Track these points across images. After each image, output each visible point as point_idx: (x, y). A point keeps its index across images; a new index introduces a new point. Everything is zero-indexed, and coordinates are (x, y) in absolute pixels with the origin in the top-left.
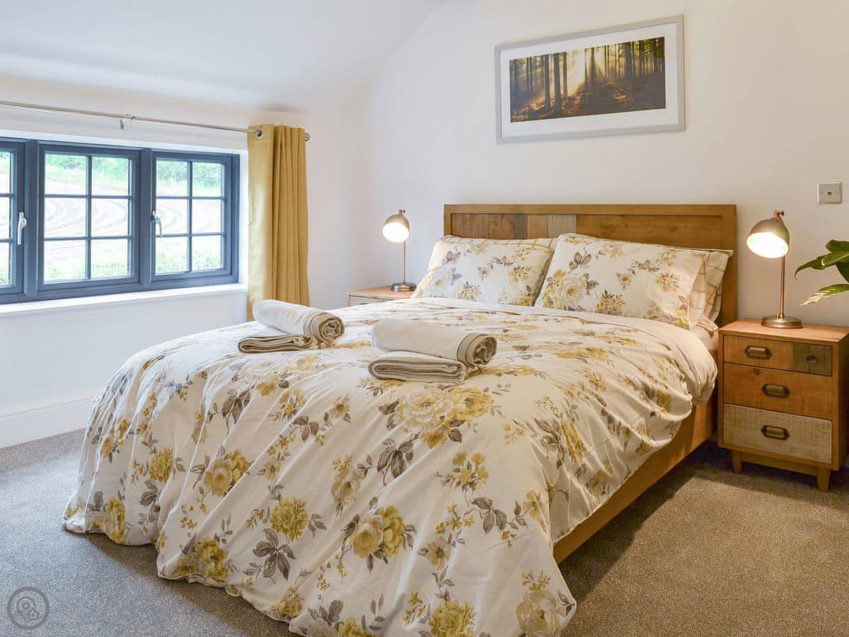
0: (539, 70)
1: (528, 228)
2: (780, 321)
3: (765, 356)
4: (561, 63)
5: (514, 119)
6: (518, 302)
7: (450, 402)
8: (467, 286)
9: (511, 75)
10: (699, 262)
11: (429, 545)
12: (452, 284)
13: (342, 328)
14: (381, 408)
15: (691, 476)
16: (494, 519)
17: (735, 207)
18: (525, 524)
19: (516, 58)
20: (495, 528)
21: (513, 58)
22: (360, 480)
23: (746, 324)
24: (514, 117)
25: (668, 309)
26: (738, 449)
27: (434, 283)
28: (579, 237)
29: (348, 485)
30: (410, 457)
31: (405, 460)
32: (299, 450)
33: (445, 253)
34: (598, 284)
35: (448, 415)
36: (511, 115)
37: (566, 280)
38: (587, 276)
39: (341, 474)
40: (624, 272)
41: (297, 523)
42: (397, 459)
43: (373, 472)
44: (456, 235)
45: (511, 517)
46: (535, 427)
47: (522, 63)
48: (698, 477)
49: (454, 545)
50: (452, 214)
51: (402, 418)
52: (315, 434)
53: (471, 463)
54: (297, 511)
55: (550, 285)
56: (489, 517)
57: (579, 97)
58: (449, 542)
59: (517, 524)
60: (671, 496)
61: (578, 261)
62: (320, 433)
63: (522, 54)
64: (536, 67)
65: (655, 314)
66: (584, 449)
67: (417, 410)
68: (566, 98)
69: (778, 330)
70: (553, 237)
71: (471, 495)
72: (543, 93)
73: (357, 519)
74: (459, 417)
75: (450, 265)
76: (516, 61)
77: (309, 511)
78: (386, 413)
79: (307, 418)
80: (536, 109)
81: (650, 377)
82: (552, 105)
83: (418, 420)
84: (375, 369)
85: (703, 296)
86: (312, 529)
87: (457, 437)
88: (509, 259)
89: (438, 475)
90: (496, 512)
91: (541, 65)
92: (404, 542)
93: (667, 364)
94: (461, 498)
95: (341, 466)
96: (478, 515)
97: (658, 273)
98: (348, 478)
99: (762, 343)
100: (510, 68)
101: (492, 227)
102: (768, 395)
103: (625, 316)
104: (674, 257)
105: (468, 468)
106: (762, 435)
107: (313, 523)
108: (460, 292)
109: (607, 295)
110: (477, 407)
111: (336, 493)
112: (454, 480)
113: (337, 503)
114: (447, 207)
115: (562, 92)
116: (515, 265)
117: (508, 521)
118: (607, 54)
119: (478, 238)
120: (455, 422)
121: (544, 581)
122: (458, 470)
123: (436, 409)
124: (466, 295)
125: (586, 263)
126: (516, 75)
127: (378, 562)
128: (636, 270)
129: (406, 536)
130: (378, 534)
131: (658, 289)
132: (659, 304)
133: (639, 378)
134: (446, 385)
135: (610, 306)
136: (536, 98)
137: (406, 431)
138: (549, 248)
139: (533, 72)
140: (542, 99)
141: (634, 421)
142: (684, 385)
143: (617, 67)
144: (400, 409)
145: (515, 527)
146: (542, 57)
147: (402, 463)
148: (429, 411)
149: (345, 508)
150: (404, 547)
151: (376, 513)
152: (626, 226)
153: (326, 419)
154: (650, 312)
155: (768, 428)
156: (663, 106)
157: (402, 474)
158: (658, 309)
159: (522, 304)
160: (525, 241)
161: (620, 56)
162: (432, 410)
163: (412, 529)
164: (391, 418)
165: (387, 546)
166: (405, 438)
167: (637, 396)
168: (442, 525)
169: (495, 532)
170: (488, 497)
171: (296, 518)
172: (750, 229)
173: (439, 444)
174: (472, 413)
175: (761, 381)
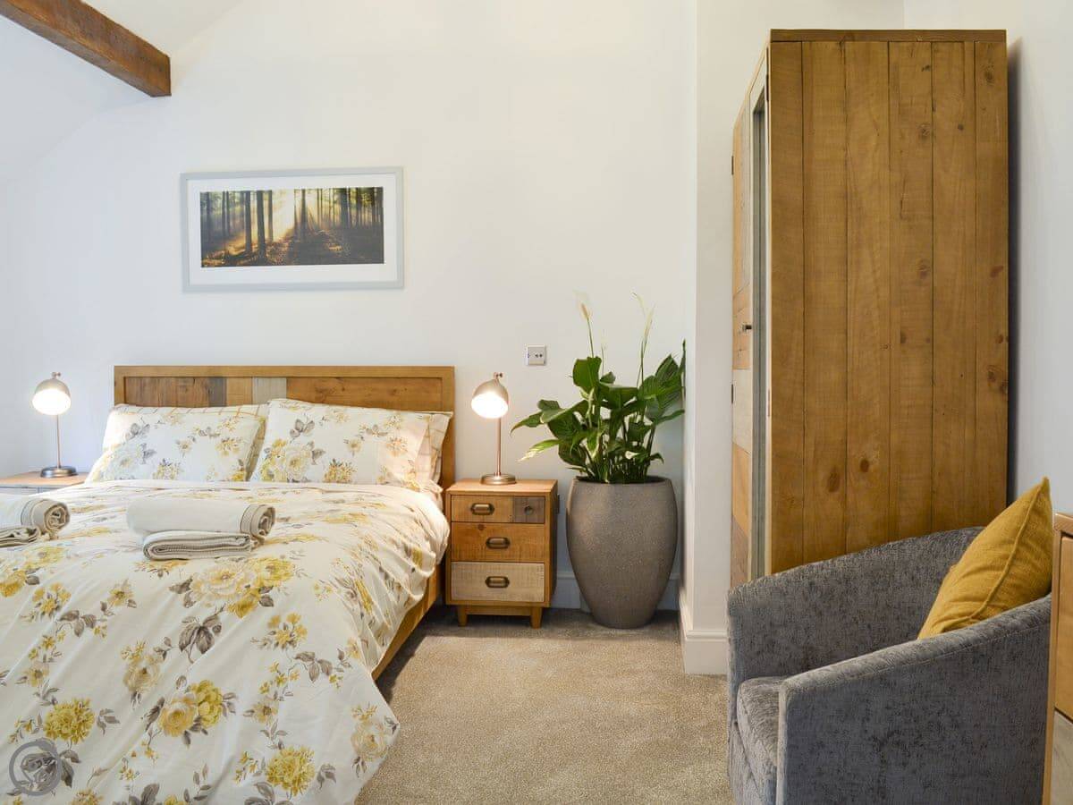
0: (238, 208)
1: (228, 392)
2: (498, 478)
3: (488, 511)
4: (266, 203)
5: (206, 263)
6: (231, 478)
7: (251, 570)
8: (164, 464)
9: (202, 210)
10: (425, 424)
11: (255, 706)
12: (144, 463)
13: (68, 516)
14: (172, 589)
15: (423, 636)
16: (318, 667)
17: (453, 368)
18: (350, 666)
19: (209, 191)
20: (322, 676)
21: (205, 191)
22: (159, 664)
23: (464, 484)
24: (205, 261)
25: (399, 474)
26: (463, 603)
27: (116, 463)
28: (292, 403)
29: (144, 671)
30: (218, 629)
31: (213, 634)
32: (72, 646)
33: (128, 426)
34: (324, 452)
35: (254, 584)
36: (202, 259)
37: (289, 449)
38: (312, 444)
39: (133, 663)
40: (351, 438)
41: (80, 724)
42: (203, 635)
43: (175, 653)
44: (132, 404)
45: (336, 662)
46: (336, 583)
47: (216, 197)
48: (430, 634)
49: (281, 699)
50: (125, 378)
51: (201, 595)
52: (92, 627)
53: (287, 623)
54: (80, 711)
55: (269, 457)
56: (314, 668)
57: (287, 244)
58: (275, 698)
59: (342, 667)
60: (412, 655)
61: (299, 429)
62: (98, 624)
63: (217, 187)
64: (235, 204)
65: (387, 479)
66: (373, 603)
67: (217, 584)
68: (271, 243)
69: (497, 486)
70: (259, 403)
71: (292, 652)
72: (244, 235)
73: (162, 702)
74: (266, 584)
75: (138, 440)
76: (208, 194)
77: (95, 709)
78: (180, 592)
79: (78, 612)
80: (234, 253)
81: (405, 537)
82: (254, 250)
83: (220, 593)
84: (152, 551)
85: (428, 459)
86: (102, 725)
87: (268, 603)
88: (214, 430)
89: (254, 641)
90: (320, 662)
91: (242, 201)
92: (225, 709)
93: (415, 525)
94: (283, 657)
95: (133, 655)
96: (303, 668)
97: (387, 438)
98: (143, 665)
99: (486, 500)
100: (201, 202)
101: (180, 393)
102: (490, 548)
103: (356, 483)
104: (401, 420)
105: (285, 629)
106: (485, 586)
107: (102, 719)
108: (155, 471)
109: (335, 464)
110: (281, 572)
111: (130, 683)
112: (271, 642)
113: (132, 693)
114: (118, 369)
115: (266, 236)
116: (223, 437)
117: (333, 666)
118: (319, 198)
119: (162, 406)
120: (262, 589)
121: (371, 711)
122: (275, 633)
123: (239, 580)
124: (163, 475)
125: (308, 431)
126: (209, 210)
127: (194, 736)
128: (365, 435)
129: (225, 704)
130: (192, 709)
131: (390, 456)
132: (390, 469)
133: (399, 538)
134: (239, 557)
135: (338, 475)
136: (235, 240)
137: (209, 605)
138: (256, 415)
139: (231, 210)
140: (242, 242)
141: (401, 576)
142: (428, 544)
143: (332, 214)
144: (195, 586)
145: (341, 671)
146: (242, 193)
147: (209, 637)
148: (231, 583)
149: (144, 696)
150: (225, 714)
151: (188, 690)
152: (343, 390)
153: (104, 608)
154: (381, 478)
155: (492, 579)
156: (381, 261)
157: (211, 649)
158: (389, 475)
159: (235, 480)
160: (226, 409)
161: (334, 202)
162: (234, 581)
163: (232, 696)
164: (187, 596)
165: (205, 720)
166: (209, 612)
167: (401, 554)
168: (266, 685)
169: (322, 678)
170: (310, 650)
171: (78, 719)
172: (474, 390)
173: (250, 611)
174: (279, 578)
175: (485, 536)
